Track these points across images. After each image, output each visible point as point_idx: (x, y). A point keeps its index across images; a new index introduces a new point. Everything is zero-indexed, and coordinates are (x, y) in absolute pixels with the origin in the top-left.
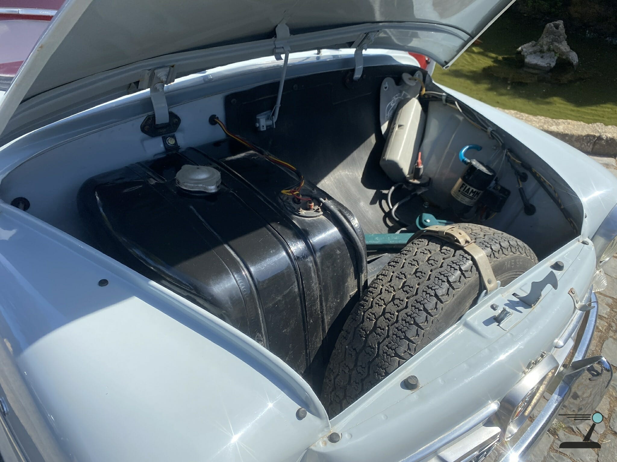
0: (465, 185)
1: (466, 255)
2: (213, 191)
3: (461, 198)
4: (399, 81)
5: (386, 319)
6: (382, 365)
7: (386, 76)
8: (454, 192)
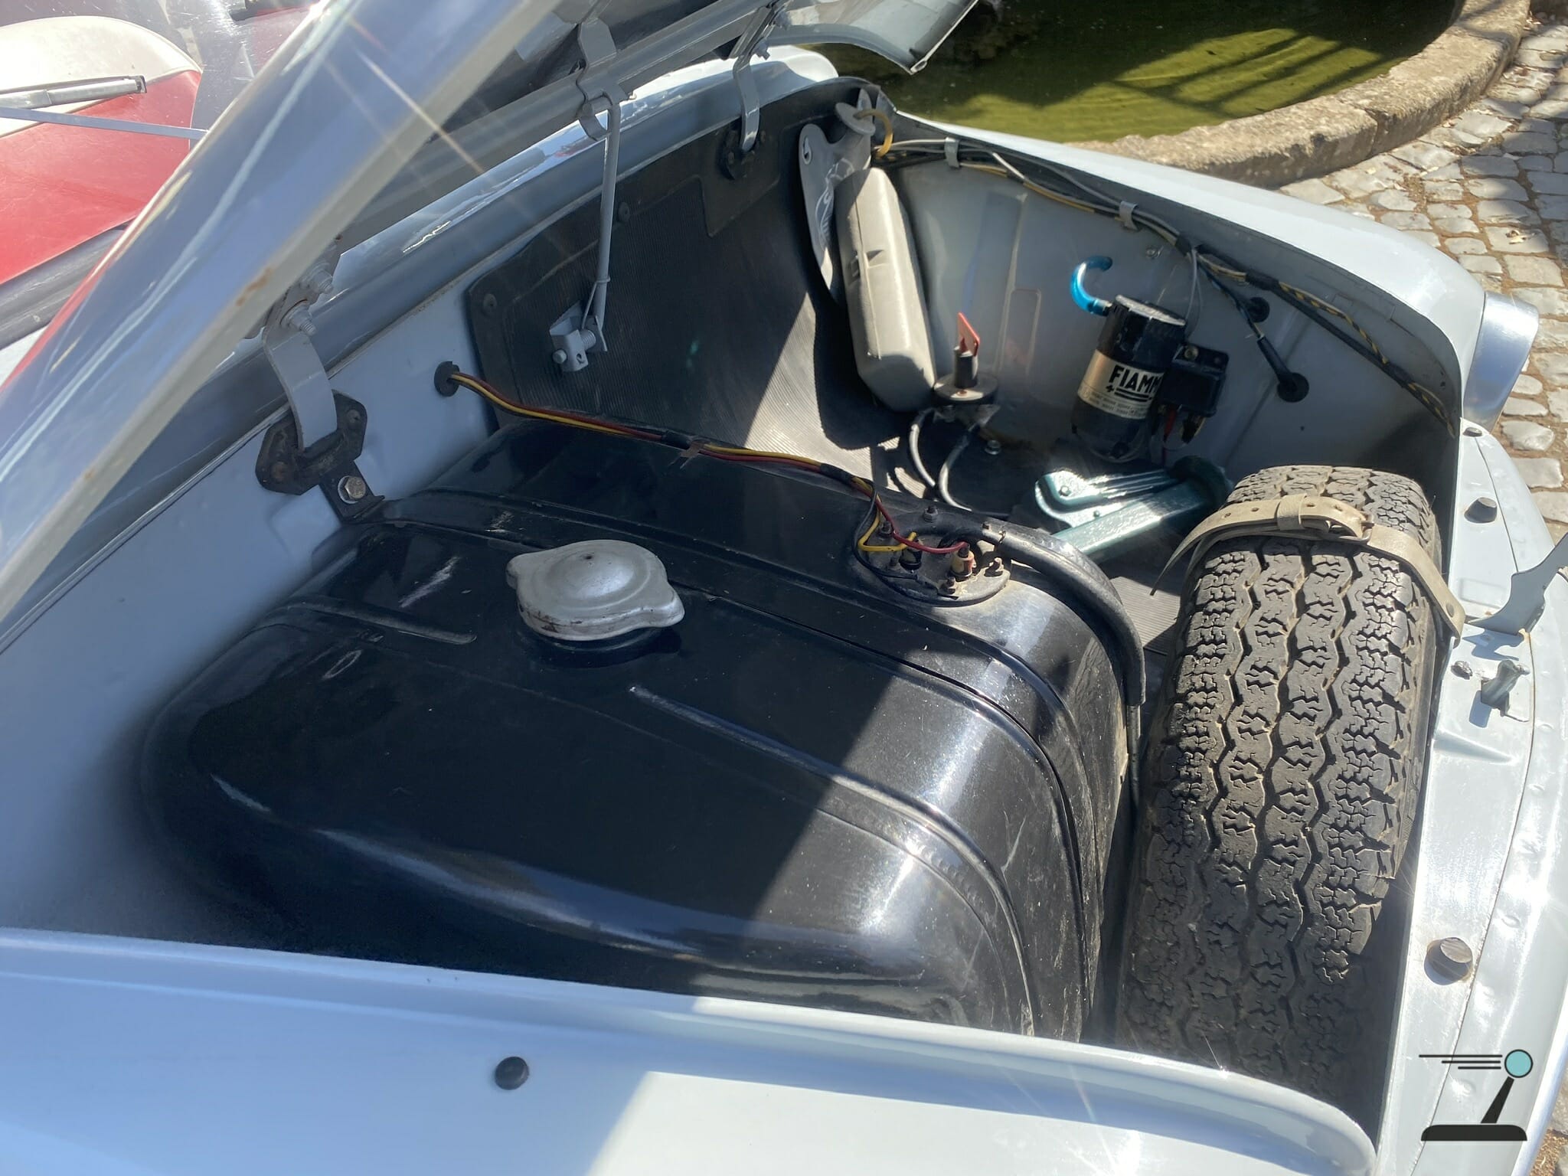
0: (1122, 369)
1: (1385, 563)
2: (679, 618)
3: (1119, 405)
4: (833, 128)
5: (1287, 811)
6: (1333, 940)
7: (801, 122)
8: (1093, 394)
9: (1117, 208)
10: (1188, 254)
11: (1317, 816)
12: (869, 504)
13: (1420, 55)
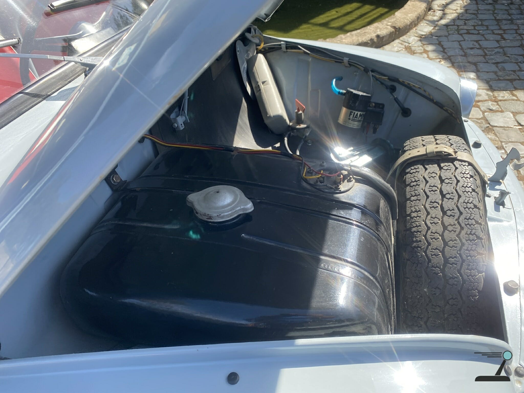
0: (353, 112)
2: (253, 208)
3: (352, 124)
5: (451, 247)
6: (472, 287)
8: (344, 121)
9: (343, 60)
10: (368, 73)
11: (461, 248)
12: (302, 163)
13: (403, 8)
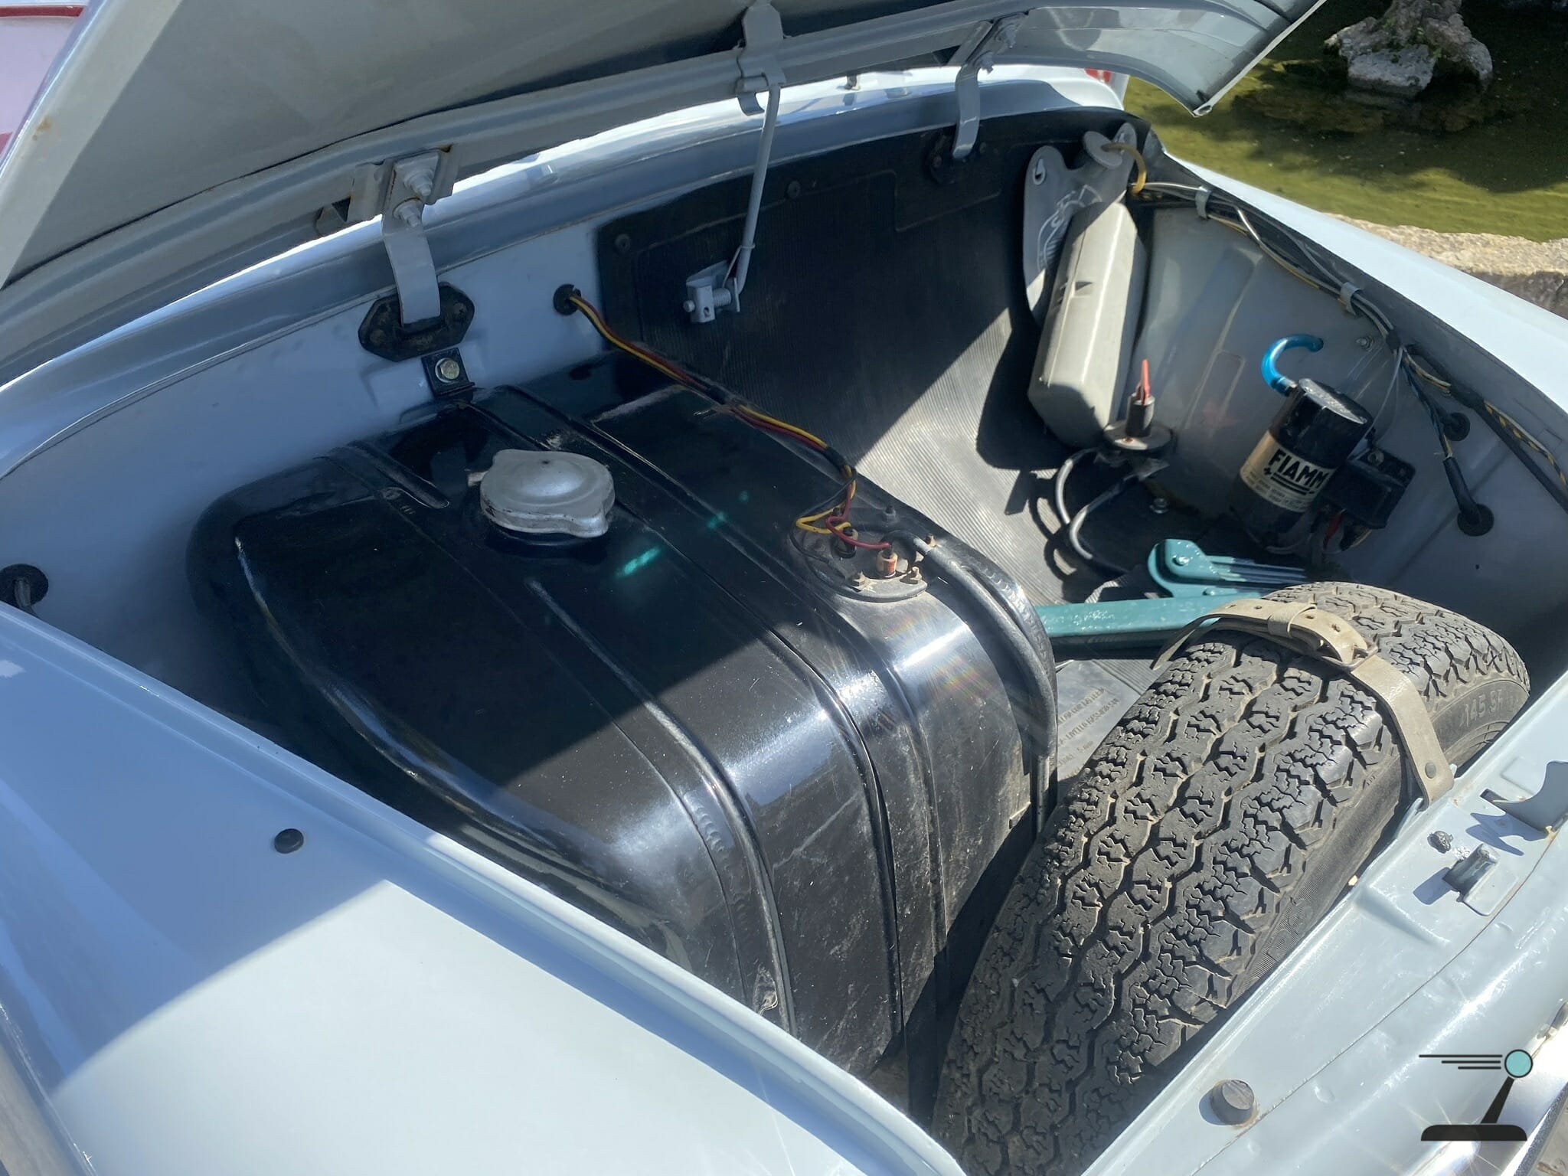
0: (1284, 455)
1: (1360, 696)
2: (597, 533)
3: (1273, 491)
4: (1075, 155)
5: (1136, 902)
6: (1133, 1042)
7: (1040, 142)
8: (1251, 473)
10: (1395, 352)
11: (1162, 917)
